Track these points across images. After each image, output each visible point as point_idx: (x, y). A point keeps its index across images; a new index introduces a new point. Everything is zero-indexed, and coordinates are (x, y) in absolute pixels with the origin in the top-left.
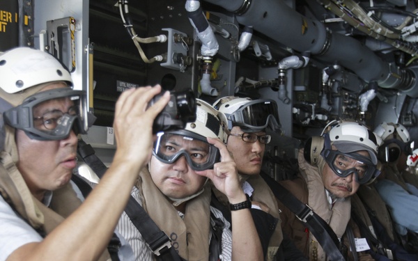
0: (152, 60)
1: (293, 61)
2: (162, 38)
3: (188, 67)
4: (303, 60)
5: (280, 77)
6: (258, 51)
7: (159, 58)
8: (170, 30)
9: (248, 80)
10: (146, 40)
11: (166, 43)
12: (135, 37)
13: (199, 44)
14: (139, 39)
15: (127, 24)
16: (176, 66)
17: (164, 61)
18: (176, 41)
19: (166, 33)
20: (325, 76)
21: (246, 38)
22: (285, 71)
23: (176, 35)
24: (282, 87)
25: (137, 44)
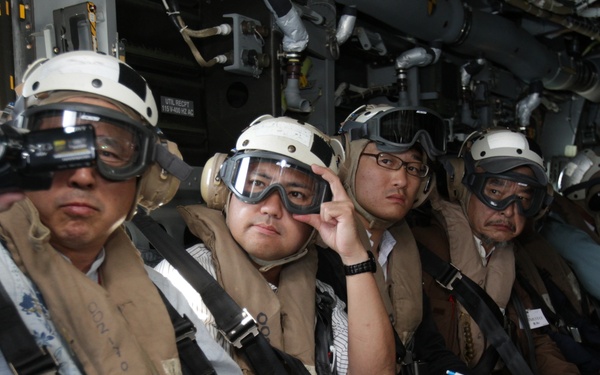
0: (211, 63)
1: (417, 55)
2: (224, 29)
3: (265, 70)
4: (433, 53)
5: (399, 80)
6: (365, 41)
7: (222, 59)
8: (235, 17)
9: (353, 88)
10: (201, 34)
11: (231, 34)
12: (184, 29)
13: (280, 35)
14: (190, 32)
15: (172, 10)
16: (247, 69)
17: (229, 62)
18: (246, 33)
19: (230, 22)
20: (465, 75)
21: (347, 23)
22: (406, 70)
23: (244, 23)
24: (403, 94)
25: (187, 39)
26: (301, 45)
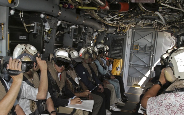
0: (29, 32)
1: (74, 27)
2: (33, 25)
3: (41, 33)
4: (77, 26)
5: (70, 31)
6: (63, 26)
7: (32, 30)
8: (35, 23)
9: (61, 32)
10: (28, 25)
11: (34, 26)
12: (25, 24)
13: (44, 26)
14: (26, 25)
15: (22, 20)
16: (37, 33)
17: (33, 31)
18: (37, 26)
19: (34, 23)
20: (83, 29)
21: (59, 22)
22: (72, 29)
23: (37, 24)
24: (70, 34)
25: (25, 27)
26: (48, 29)
